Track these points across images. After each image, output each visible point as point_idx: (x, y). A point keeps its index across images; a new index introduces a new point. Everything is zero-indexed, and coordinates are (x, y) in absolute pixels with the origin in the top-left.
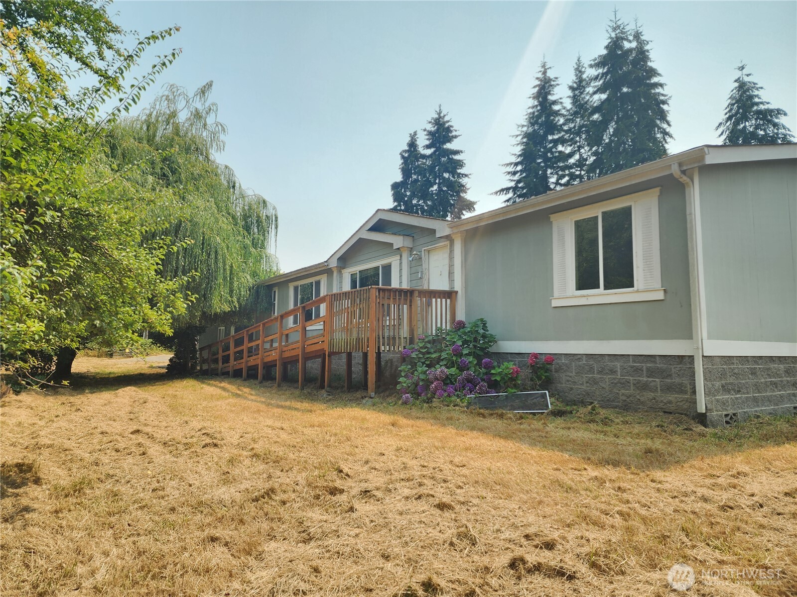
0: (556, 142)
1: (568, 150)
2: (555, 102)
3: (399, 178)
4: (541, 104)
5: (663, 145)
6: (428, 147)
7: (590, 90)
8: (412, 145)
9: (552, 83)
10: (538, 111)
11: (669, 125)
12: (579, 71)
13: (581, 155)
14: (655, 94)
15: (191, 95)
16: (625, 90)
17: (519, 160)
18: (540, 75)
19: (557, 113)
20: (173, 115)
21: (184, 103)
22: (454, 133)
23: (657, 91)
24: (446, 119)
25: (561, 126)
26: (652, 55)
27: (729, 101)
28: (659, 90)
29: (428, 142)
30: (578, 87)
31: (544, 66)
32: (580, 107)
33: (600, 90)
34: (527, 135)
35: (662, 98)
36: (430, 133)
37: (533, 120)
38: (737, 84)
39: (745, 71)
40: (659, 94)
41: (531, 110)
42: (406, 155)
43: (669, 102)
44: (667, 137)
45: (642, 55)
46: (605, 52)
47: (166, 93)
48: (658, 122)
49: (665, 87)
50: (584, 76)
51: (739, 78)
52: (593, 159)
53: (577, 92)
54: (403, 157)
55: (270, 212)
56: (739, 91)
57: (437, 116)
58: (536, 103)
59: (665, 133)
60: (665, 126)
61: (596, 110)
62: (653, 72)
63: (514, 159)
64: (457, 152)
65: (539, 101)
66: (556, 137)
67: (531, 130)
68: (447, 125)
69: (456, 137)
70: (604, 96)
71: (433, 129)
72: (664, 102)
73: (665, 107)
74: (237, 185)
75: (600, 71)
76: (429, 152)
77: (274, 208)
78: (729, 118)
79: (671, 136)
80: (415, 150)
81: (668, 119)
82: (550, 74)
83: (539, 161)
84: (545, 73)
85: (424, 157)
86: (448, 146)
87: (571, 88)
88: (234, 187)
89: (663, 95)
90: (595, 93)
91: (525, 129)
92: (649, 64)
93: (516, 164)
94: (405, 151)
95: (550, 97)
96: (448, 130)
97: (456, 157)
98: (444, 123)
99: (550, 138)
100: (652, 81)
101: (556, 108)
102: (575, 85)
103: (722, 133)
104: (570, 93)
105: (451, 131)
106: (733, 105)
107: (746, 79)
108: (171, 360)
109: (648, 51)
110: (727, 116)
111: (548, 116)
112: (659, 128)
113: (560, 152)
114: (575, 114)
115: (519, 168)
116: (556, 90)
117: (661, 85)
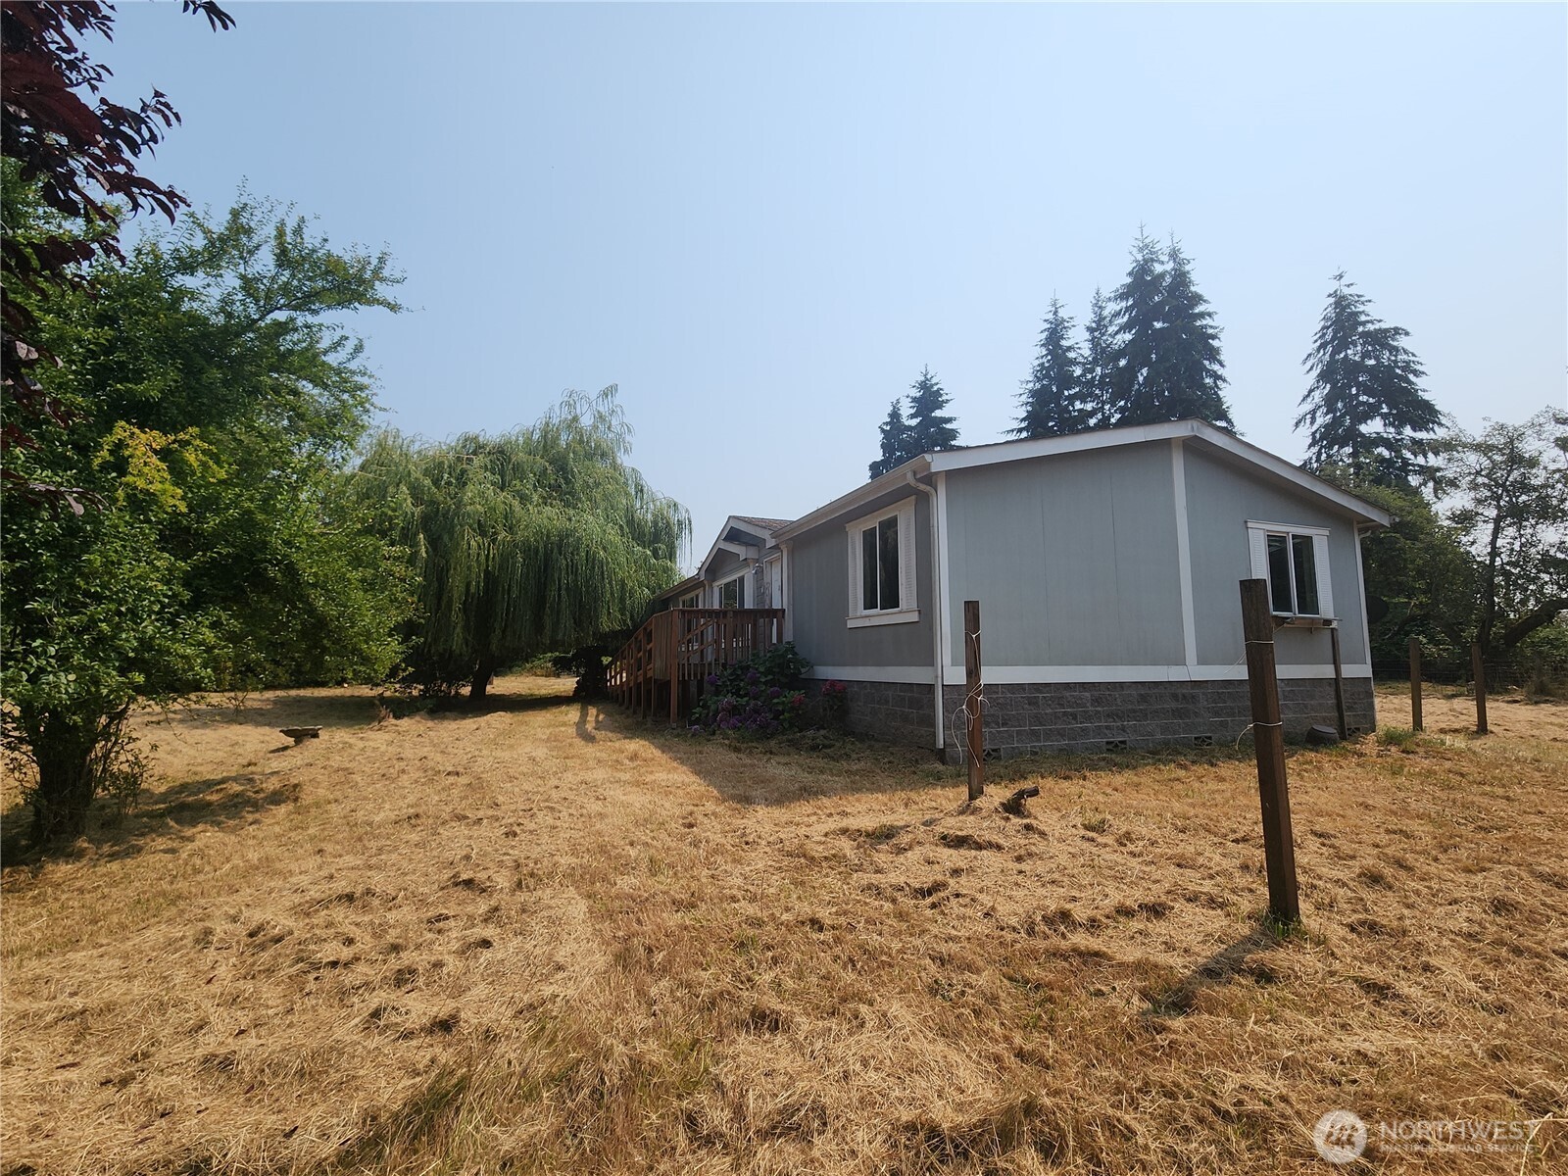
0: (1072, 399)
1: (1089, 407)
2: (1069, 349)
3: (878, 456)
4: (1050, 352)
5: (1216, 393)
6: (913, 416)
7: (1112, 329)
8: (895, 415)
9: (1066, 324)
10: (1048, 361)
11: (1222, 366)
12: (1098, 307)
13: (1103, 414)
14: (1202, 327)
15: (593, 397)
16: (1158, 325)
17: (1023, 425)
18: (1050, 316)
19: (1074, 362)
20: (575, 419)
21: (586, 407)
22: (944, 398)
23: (1204, 322)
24: (934, 381)
25: (1078, 377)
26: (1193, 276)
27: (1322, 323)
28: (1207, 321)
29: (913, 411)
30: (1098, 328)
31: (1054, 305)
32: (1102, 353)
33: (1123, 328)
34: (1033, 393)
35: (1210, 331)
36: (914, 400)
37: (1042, 373)
38: (1332, 300)
39: (1344, 281)
40: (1205, 327)
41: (1038, 362)
42: (888, 428)
43: (1221, 335)
44: (1219, 383)
45: (1181, 278)
46: (1129, 280)
47: (566, 399)
48: (1206, 363)
49: (1215, 317)
50: (1105, 313)
51: (1336, 291)
52: (1118, 416)
53: (1096, 334)
54: (883, 431)
55: (683, 515)
56: (1335, 308)
57: (923, 379)
58: (1044, 352)
59: (1217, 377)
60: (1216, 367)
61: (1120, 353)
62: (1198, 299)
63: (1016, 425)
64: (949, 420)
65: (1048, 349)
66: (1072, 392)
67: (1038, 386)
68: (935, 388)
69: (947, 401)
70: (1128, 337)
71: (918, 395)
72: (1214, 337)
73: (1215, 343)
74: (645, 489)
75: (1124, 304)
76: (914, 422)
77: (687, 511)
78: (1323, 346)
79: (1224, 380)
80: (899, 421)
81: (1222, 358)
82: (1062, 313)
83: (1051, 424)
84: (1055, 313)
85: (910, 428)
86: (938, 413)
87: (1089, 329)
88: (642, 491)
89: (1211, 327)
90: (1117, 333)
91: (1031, 385)
92: (1192, 289)
93: (1020, 430)
94: (886, 424)
95: (1064, 343)
96: (938, 393)
97: (948, 426)
98: (932, 386)
99: (1066, 393)
100: (1196, 311)
101: (1071, 355)
102: (1094, 325)
103: (1312, 368)
104: (1087, 335)
105: (941, 395)
106: (1328, 328)
107: (1346, 291)
108: (577, 682)
109: (1188, 272)
110: (1318, 343)
111: (1061, 367)
112: (1208, 371)
113: (1080, 411)
114: (1095, 362)
115: (1024, 434)
116: (1071, 333)
117: (1210, 315)
